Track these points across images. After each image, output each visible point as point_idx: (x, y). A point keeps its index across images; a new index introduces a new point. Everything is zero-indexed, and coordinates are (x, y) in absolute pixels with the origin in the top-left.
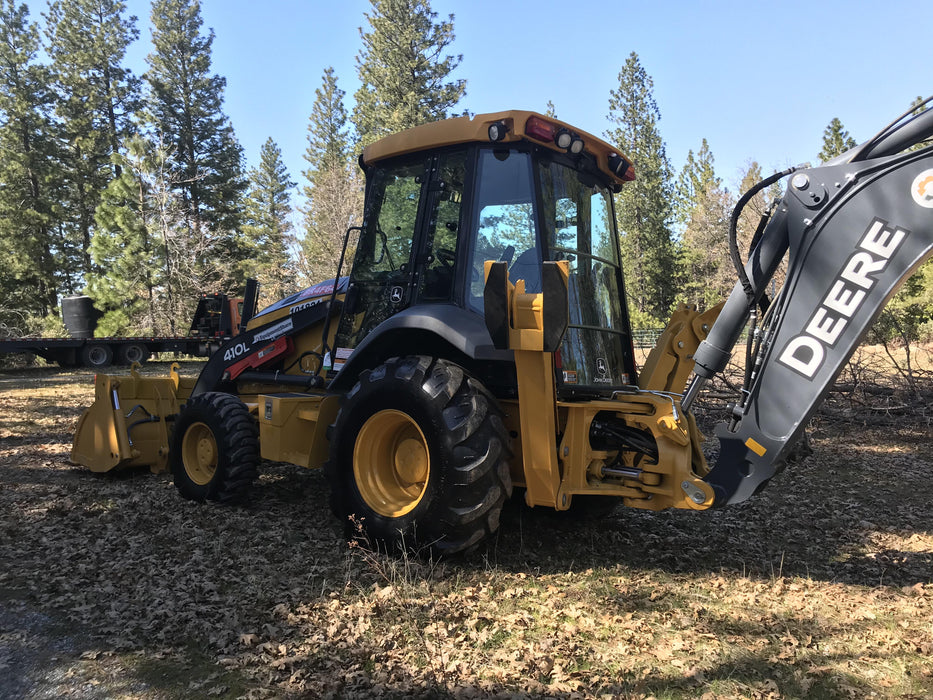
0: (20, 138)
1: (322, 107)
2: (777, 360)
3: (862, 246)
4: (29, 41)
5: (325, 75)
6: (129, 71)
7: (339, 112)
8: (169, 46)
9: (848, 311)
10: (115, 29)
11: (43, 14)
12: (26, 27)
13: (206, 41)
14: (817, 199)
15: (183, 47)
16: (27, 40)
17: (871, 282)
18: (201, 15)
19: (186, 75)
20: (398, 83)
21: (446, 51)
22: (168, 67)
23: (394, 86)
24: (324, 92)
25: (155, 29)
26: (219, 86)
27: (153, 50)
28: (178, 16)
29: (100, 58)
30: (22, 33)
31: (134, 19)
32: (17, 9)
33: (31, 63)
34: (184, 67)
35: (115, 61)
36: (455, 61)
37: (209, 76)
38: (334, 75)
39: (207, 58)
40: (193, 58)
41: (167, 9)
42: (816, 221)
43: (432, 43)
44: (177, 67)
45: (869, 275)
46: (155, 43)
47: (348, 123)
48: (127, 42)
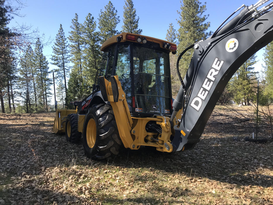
0: (92, 51)
1: (169, 35)
2: (190, 105)
3: (212, 66)
4: (94, 26)
5: (170, 26)
6: (117, 31)
7: (174, 36)
8: (127, 23)
9: (208, 89)
10: (114, 20)
11: (98, 19)
12: (93, 23)
13: (137, 20)
14: (201, 52)
15: (131, 23)
16: (93, 26)
17: (214, 79)
18: (136, 13)
19: (132, 30)
20: (188, 26)
21: (204, 14)
22: (127, 28)
23: (187, 26)
24: (169, 31)
25: (124, 19)
26: (140, 32)
27: (124, 24)
28: (130, 15)
29: (110, 28)
30: (92, 24)
31: (119, 17)
32: (91, 18)
33: (95, 31)
34: (131, 28)
35: (114, 29)
36: (207, 16)
37: (138, 29)
38: (172, 25)
39: (137, 25)
40: (134, 25)
41: (127, 13)
42: (201, 59)
43: (199, 12)
44: (129, 28)
45: (214, 77)
46: (124, 22)
47: (176, 39)
48: (117, 23)
